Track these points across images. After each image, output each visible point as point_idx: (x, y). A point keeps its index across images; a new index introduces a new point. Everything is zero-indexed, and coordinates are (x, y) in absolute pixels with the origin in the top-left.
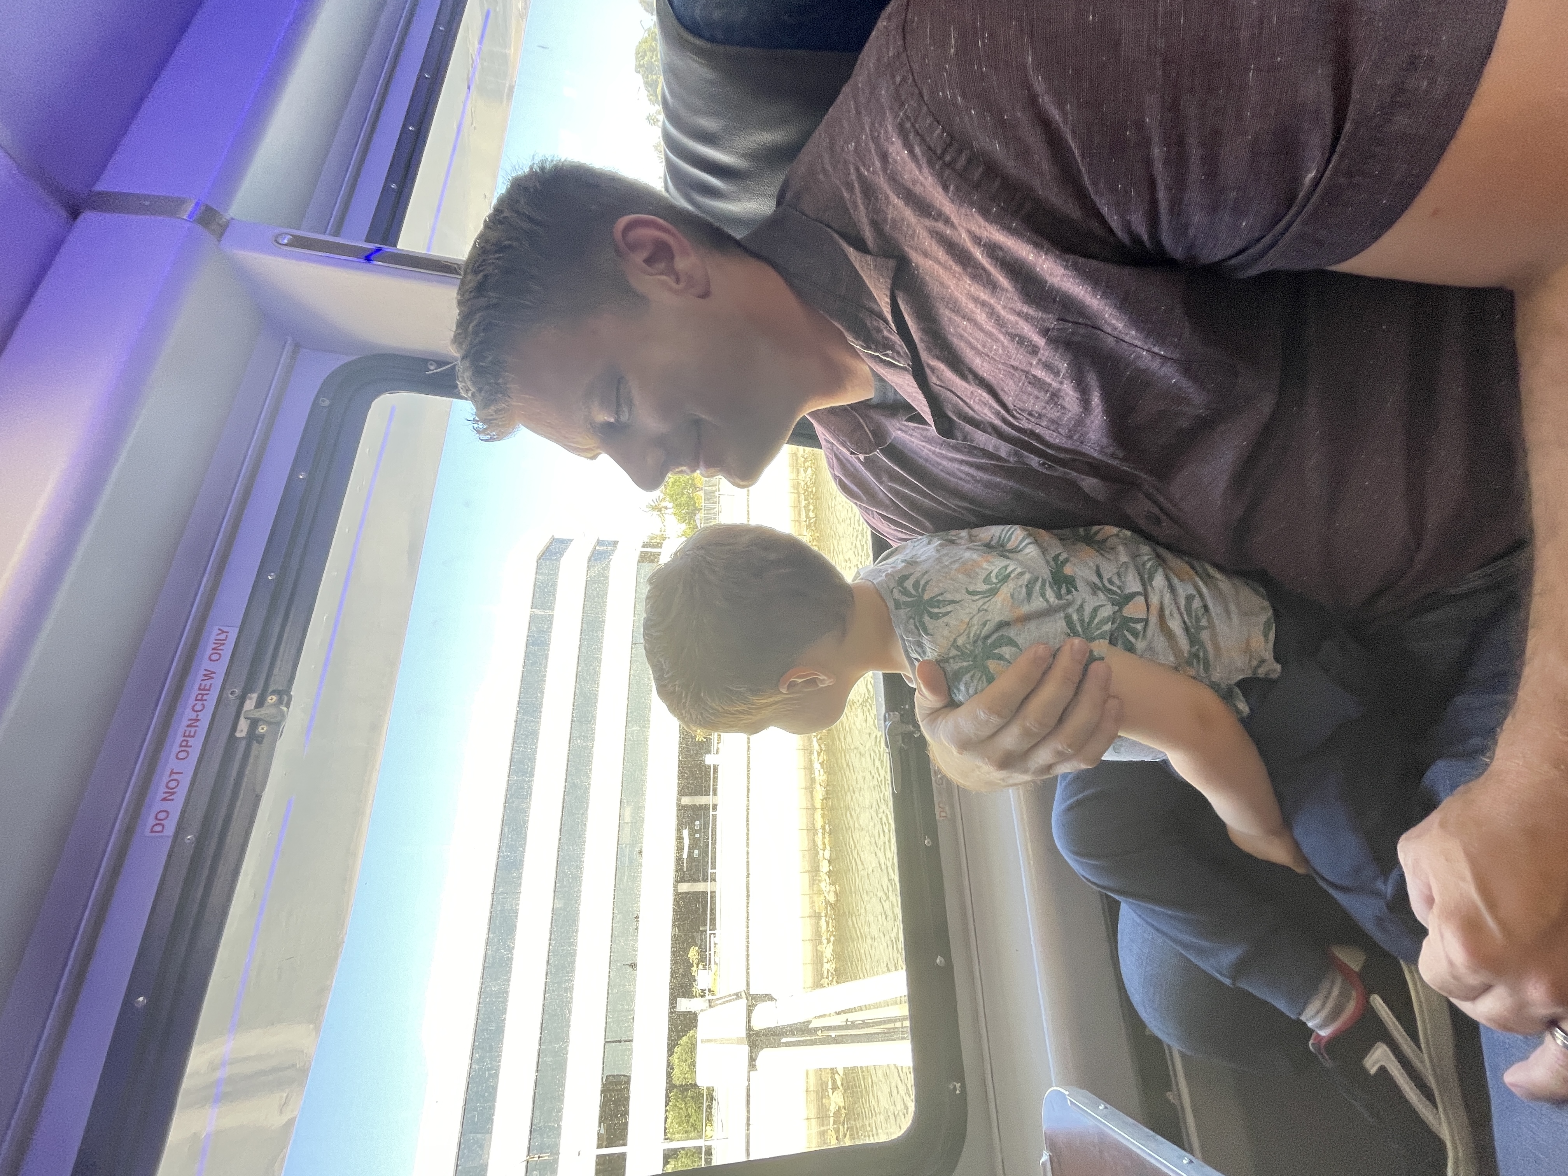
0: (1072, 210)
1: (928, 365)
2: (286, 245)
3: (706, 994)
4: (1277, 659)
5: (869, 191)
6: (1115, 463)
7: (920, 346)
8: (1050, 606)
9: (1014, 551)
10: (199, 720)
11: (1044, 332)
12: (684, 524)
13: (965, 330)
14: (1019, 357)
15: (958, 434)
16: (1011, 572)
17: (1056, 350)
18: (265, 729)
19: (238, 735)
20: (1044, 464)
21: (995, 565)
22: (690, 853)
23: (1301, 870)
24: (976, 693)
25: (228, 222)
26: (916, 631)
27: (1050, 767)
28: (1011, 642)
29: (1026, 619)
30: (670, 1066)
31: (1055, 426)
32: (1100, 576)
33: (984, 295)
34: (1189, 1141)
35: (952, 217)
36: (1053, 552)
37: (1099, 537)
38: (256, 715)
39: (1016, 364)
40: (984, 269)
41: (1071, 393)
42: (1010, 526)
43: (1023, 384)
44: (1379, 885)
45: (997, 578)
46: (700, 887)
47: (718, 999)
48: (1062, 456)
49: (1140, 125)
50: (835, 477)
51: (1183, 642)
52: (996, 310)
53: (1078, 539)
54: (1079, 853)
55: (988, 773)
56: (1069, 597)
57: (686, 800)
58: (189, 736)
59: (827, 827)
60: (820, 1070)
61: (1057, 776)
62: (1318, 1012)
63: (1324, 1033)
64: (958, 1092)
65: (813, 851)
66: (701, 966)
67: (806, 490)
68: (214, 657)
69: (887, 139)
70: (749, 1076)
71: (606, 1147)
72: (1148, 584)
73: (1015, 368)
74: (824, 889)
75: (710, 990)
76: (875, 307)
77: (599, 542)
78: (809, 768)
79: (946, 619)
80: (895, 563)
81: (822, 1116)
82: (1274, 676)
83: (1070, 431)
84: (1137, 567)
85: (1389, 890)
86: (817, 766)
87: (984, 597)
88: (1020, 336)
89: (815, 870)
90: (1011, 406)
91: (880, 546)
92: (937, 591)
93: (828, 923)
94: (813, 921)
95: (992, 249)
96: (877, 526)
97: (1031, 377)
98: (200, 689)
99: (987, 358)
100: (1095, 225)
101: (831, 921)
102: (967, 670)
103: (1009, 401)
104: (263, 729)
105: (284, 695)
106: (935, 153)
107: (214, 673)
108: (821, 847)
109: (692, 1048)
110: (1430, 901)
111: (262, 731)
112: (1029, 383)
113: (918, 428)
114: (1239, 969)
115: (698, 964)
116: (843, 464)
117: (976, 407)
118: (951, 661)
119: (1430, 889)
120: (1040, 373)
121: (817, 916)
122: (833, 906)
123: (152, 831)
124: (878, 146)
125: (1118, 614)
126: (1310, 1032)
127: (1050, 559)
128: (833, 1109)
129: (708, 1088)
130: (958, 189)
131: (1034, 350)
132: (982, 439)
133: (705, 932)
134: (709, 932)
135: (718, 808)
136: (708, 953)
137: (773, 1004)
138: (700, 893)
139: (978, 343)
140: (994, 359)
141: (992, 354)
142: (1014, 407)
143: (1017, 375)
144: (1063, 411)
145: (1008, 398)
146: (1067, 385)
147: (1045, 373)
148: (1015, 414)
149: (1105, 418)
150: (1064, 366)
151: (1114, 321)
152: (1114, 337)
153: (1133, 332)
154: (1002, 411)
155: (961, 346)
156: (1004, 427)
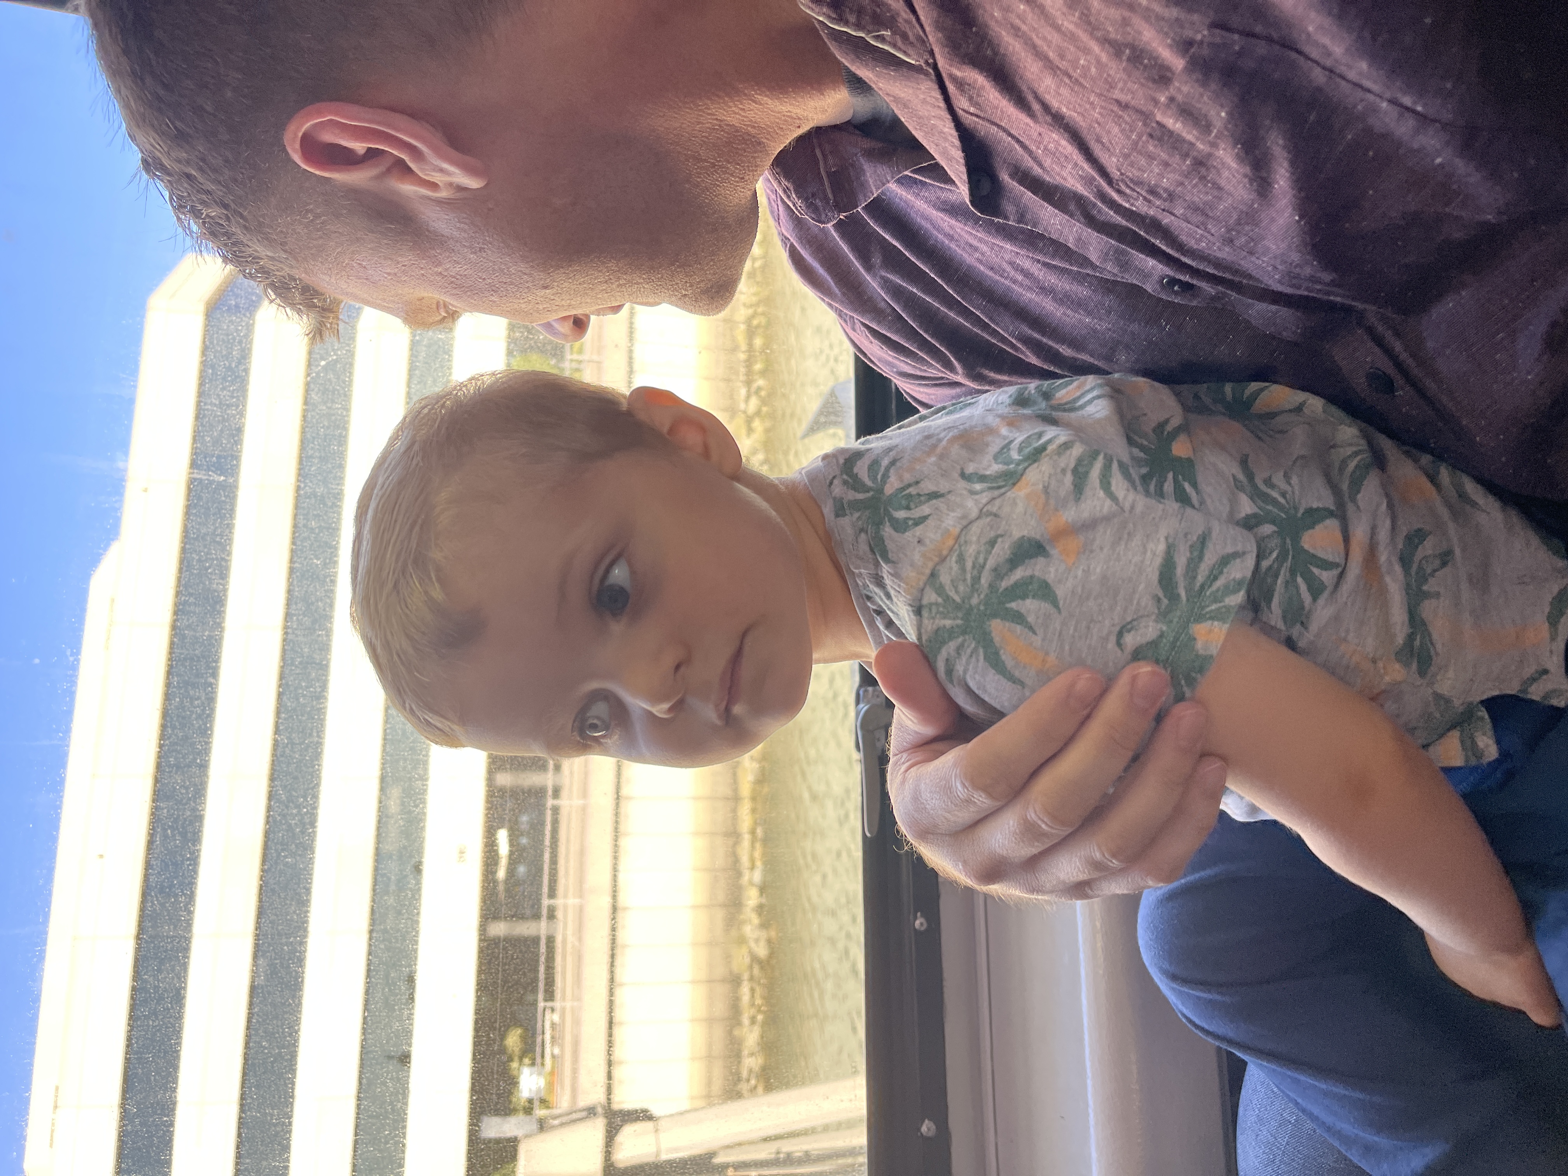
3: (535, 1109)
7: (934, 36)
11: (1185, 46)
14: (1132, 89)
15: (1009, 208)
16: (1050, 442)
17: (1204, 84)
22: (511, 871)
26: (871, 556)
28: (1046, 592)
31: (1200, 218)
36: (1152, 417)
37: (1258, 406)
39: (1124, 98)
41: (1234, 165)
43: (1140, 136)
45: (1019, 452)
46: (527, 929)
47: (558, 1116)
50: (784, 241)
57: (504, 779)
65: (734, 869)
66: (527, 1061)
72: (1347, 498)
73: (1124, 106)
75: (541, 1103)
83: (1229, 231)
87: (992, 488)
88: (1133, 48)
89: (734, 904)
90: (1115, 174)
93: (752, 990)
94: (727, 985)
97: (1154, 125)
103: (1111, 163)
112: (1151, 136)
113: (936, 187)
115: (521, 1059)
117: (1048, 162)
118: (925, 613)
120: (1173, 123)
121: (735, 981)
127: (1141, 427)
131: (1162, 77)
132: (1056, 222)
133: (535, 1004)
134: (541, 1004)
135: (564, 793)
136: (539, 1040)
137: (649, 1125)
138: (527, 938)
139: (1049, 47)
140: (1081, 85)
141: (1078, 73)
142: (1122, 174)
143: (1127, 118)
144: (1216, 193)
145: (1110, 157)
146: (1224, 149)
147: (1183, 122)
148: (1123, 187)
149: (1297, 218)
150: (1219, 115)
151: (1326, 41)
152: (1324, 68)
153: (1364, 65)
154: (1098, 178)
155: (1016, 47)
156: (1101, 205)
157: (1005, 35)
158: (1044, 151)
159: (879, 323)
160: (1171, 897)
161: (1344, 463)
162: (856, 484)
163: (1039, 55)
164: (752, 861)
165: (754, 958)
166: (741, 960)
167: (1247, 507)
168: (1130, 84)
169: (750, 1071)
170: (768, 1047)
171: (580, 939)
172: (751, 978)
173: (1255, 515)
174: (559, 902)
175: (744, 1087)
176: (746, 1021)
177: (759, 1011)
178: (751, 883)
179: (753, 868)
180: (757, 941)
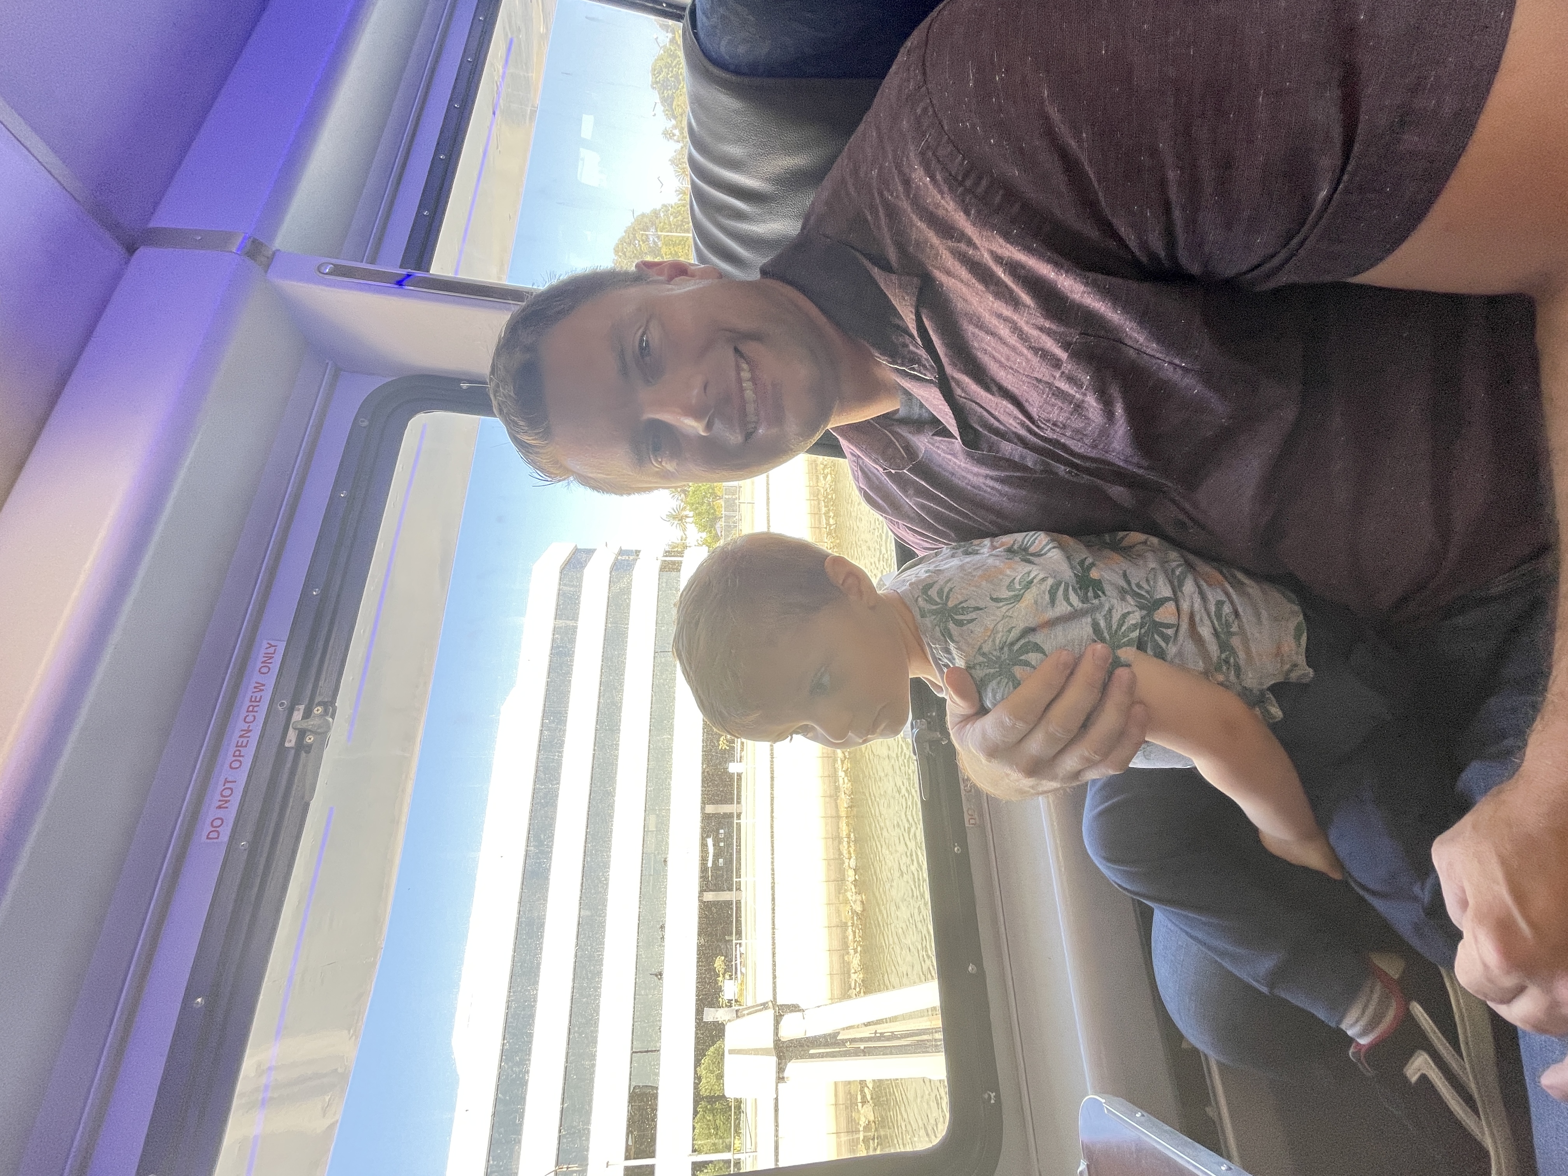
0: (1092, 232)
1: (953, 378)
2: (327, 274)
3: (733, 1005)
4: (1309, 664)
5: (893, 213)
6: (1141, 472)
7: (945, 360)
8: (1076, 610)
9: (1038, 555)
10: (251, 731)
11: (1066, 346)
12: (705, 533)
13: (988, 344)
14: (1043, 371)
15: (985, 446)
16: (1034, 578)
17: (1078, 363)
18: (312, 739)
19: (287, 745)
20: (1070, 472)
21: (1020, 571)
22: (715, 862)
23: (1336, 876)
24: (1003, 699)
25: (274, 253)
26: (942, 638)
27: (1077, 775)
28: (1038, 648)
29: (1052, 623)
30: (698, 1078)
31: (1080, 436)
32: (1129, 583)
33: (1007, 312)
34: (1227, 1147)
35: (974, 239)
36: (1078, 558)
37: (1125, 543)
38: (304, 725)
39: (1040, 376)
40: (1006, 286)
41: (1095, 404)
42: (1033, 532)
43: (1047, 396)
44: (1417, 889)
45: (1020, 584)
46: (724, 896)
47: (746, 1009)
48: (1088, 464)
49: (1154, 152)
50: (860, 489)
51: (1213, 648)
52: (1019, 325)
53: (1105, 545)
54: (1111, 860)
55: (1017, 781)
56: (1096, 602)
57: (710, 809)
58: (241, 746)
59: (852, 835)
60: (849, 1083)
61: (1087, 784)
62: (1357, 1021)
63: (1363, 1041)
64: (993, 1101)
65: (839, 860)
66: (727, 977)
67: (826, 497)
68: (264, 670)
69: (911, 166)
70: (777, 1089)
71: (634, 1159)
72: (1178, 590)
73: (1039, 381)
74: (850, 898)
75: (736, 1001)
76: (900, 323)
77: (621, 552)
78: (834, 777)
79: (971, 626)
80: (919, 572)
81: (851, 1127)
82: (1306, 680)
83: (1094, 441)
84: (1166, 572)
85: (1426, 896)
86: (841, 774)
87: (1007, 604)
88: (1042, 350)
89: (840, 880)
90: (1036, 417)
91: (905, 555)
92: (961, 598)
93: (854, 932)
94: (839, 930)
95: (1013, 268)
96: (905, 537)
97: (1054, 389)
98: (251, 701)
99: (1010, 370)
100: (1113, 244)
101: (857, 931)
102: (992, 677)
103: (1034, 411)
104: (310, 739)
105: (329, 706)
106: (955, 179)
107: (264, 685)
108: (847, 856)
109: (720, 1056)
110: (1464, 904)
111: (309, 741)
112: (1053, 395)
113: (944, 441)
114: (1276, 977)
115: (724, 975)
116: (867, 475)
117: (1002, 418)
118: (978, 667)
119: (1464, 892)
120: (1064, 386)
121: (843, 926)
123: (208, 838)
124: (901, 172)
125: (1148, 619)
126: (1350, 1040)
127: (1075, 563)
128: (863, 1122)
129: (736, 1100)
130: (979, 212)
131: (1056, 364)
132: (1007, 448)
133: (731, 941)
134: (734, 941)
135: (742, 816)
136: (734, 962)
137: (799, 1014)
138: (725, 902)
139: (1002, 356)
140: (1018, 372)
141: (1016, 367)
142: (1040, 418)
143: (1041, 387)
144: (1086, 421)
145: (1033, 408)
146: (1090, 397)
147: (1069, 385)
148: (1040, 425)
149: (1128, 428)
150: (1086, 379)
151: (1136, 336)
152: (1135, 349)
154: (1027, 422)
155: (985, 359)
156: (1030, 437)
157: (979, 354)
158: (999, 412)
159: (911, 524)
160: (1101, 814)
161: (1173, 571)
162: (930, 600)
163: (997, 361)
164: (849, 853)
165: (854, 912)
166: (846, 915)
168: (1042, 369)
170: (865, 967)
171: (755, 903)
174: (742, 880)
175: (853, 992)
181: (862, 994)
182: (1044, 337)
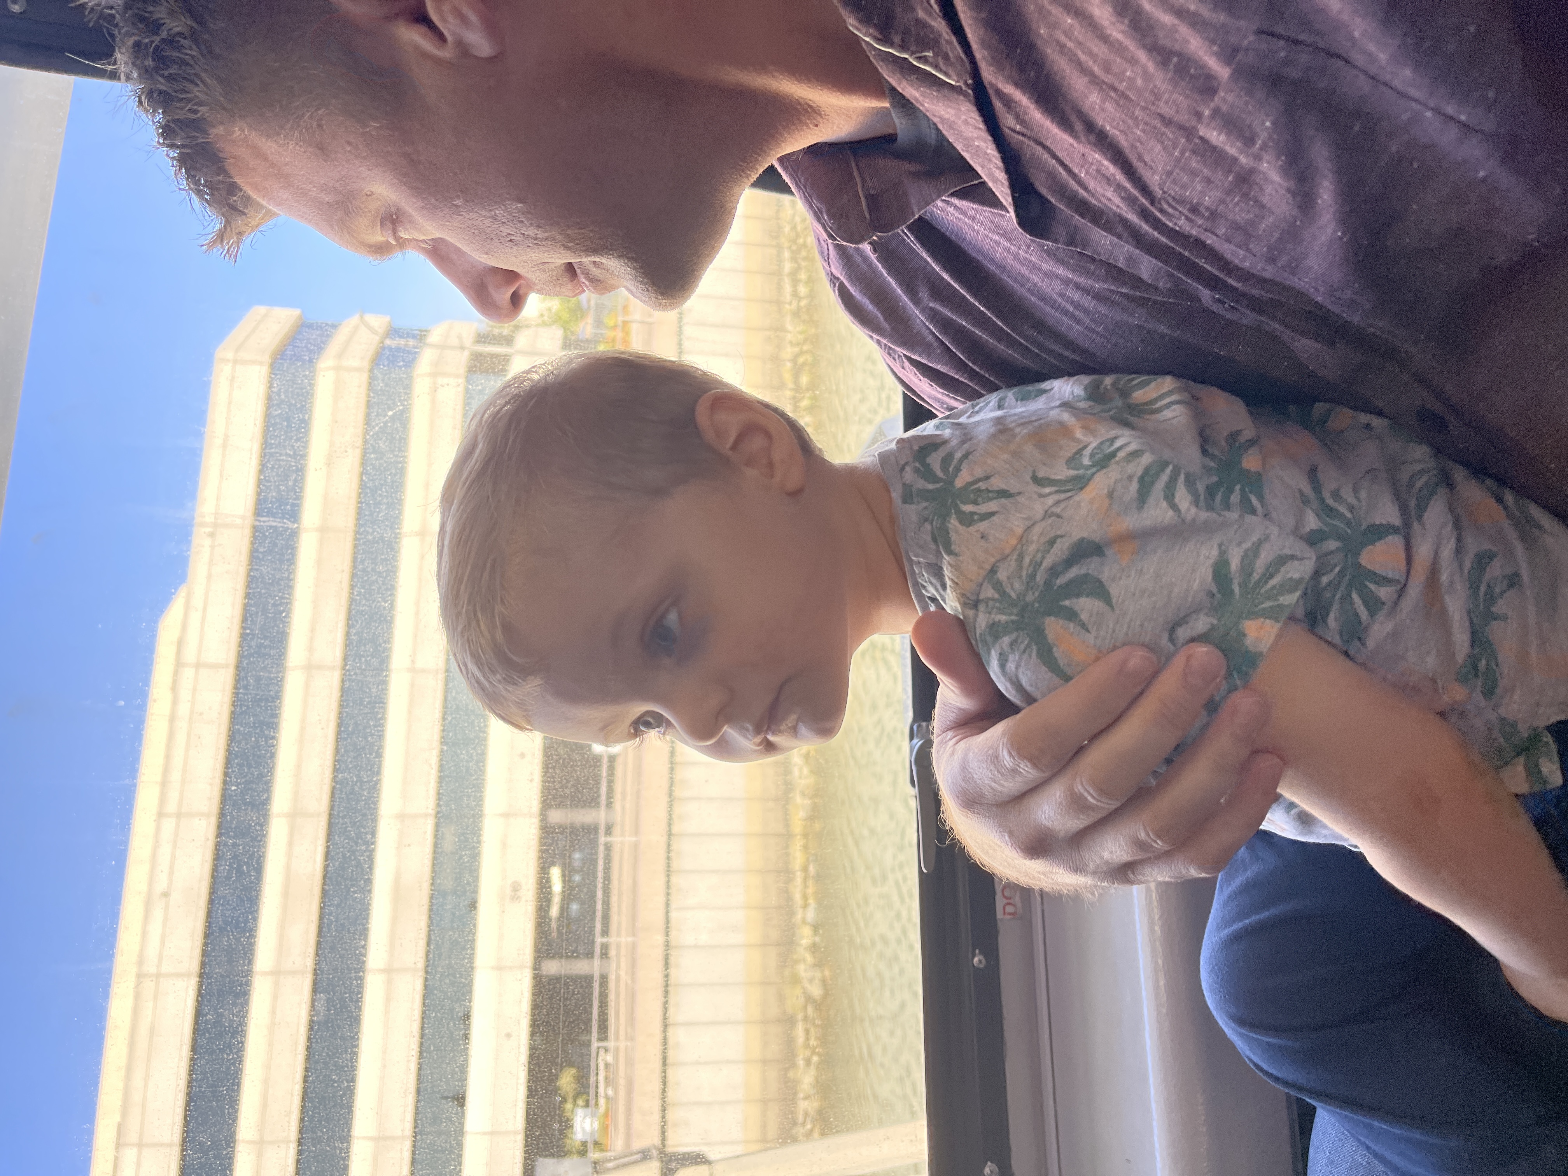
1: (998, 93)
3: (590, 1151)
7: (981, 52)
8: (1183, 521)
9: (1140, 412)
11: (1229, 54)
13: (1069, 35)
14: (1175, 100)
16: (1120, 449)
17: (1250, 92)
20: (1220, 300)
21: (1096, 435)
22: (564, 909)
28: (1098, 589)
31: (1244, 237)
39: (1168, 111)
41: (1277, 178)
43: (1182, 153)
45: (1091, 458)
46: (579, 967)
47: (612, 1159)
54: (1248, 1022)
57: (556, 816)
65: (786, 907)
66: (580, 1103)
72: (1413, 516)
73: (1167, 122)
74: (803, 974)
75: (595, 1145)
77: (394, 330)
83: (1272, 248)
84: (1394, 481)
87: (1060, 491)
88: (1179, 55)
89: (788, 942)
90: (1159, 193)
92: (980, 473)
93: (807, 1031)
94: (781, 1028)
97: (1197, 140)
99: (1113, 94)
102: (1005, 630)
103: (1154, 180)
112: (1193, 152)
113: (986, 212)
115: (575, 1100)
118: (981, 606)
120: (1216, 137)
121: (789, 1021)
122: (818, 1006)
131: (1207, 87)
133: (588, 1044)
134: (595, 1044)
135: (617, 830)
136: (592, 1079)
137: (703, 1169)
138: (580, 977)
139: (1095, 62)
140: (1126, 98)
141: (1122, 86)
142: (1164, 192)
143: (1171, 136)
144: (1258, 210)
145: (1152, 175)
146: (1268, 162)
147: (1227, 134)
148: (1165, 206)
149: (1339, 234)
150: (1264, 125)
151: (1372, 47)
152: (1369, 76)
153: (1408, 72)
154: (1140, 198)
155: (1060, 64)
156: (1146, 227)
157: (1051, 53)
158: (1087, 173)
159: (922, 354)
160: (1236, 937)
161: (1412, 480)
162: (927, 473)
163: (1085, 71)
164: (805, 897)
165: (809, 999)
166: (794, 1000)
167: (1312, 522)
168: (1175, 96)
169: (806, 1114)
171: (633, 980)
172: (806, 1019)
173: (1320, 531)
174: (612, 940)
175: (800, 1131)
176: (801, 1063)
177: (813, 1053)
178: (804, 922)
179: (805, 906)
180: (811, 981)
181: (816, 1134)
182: (1184, 30)
